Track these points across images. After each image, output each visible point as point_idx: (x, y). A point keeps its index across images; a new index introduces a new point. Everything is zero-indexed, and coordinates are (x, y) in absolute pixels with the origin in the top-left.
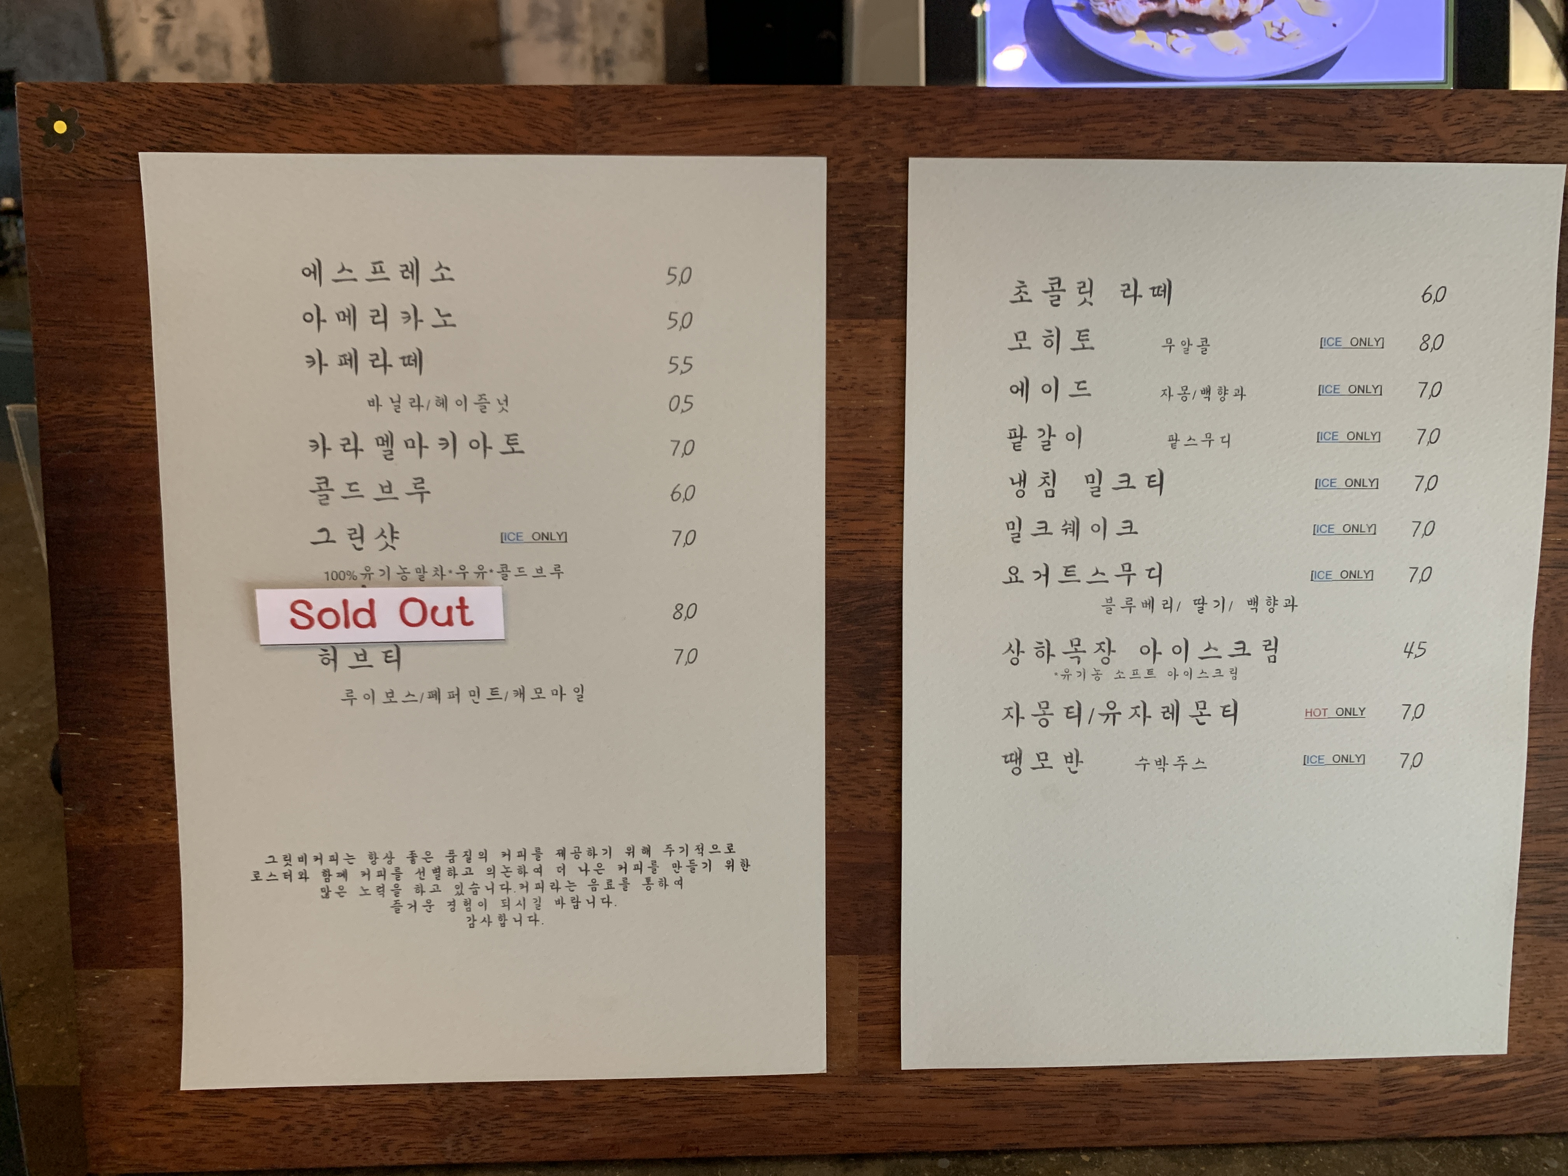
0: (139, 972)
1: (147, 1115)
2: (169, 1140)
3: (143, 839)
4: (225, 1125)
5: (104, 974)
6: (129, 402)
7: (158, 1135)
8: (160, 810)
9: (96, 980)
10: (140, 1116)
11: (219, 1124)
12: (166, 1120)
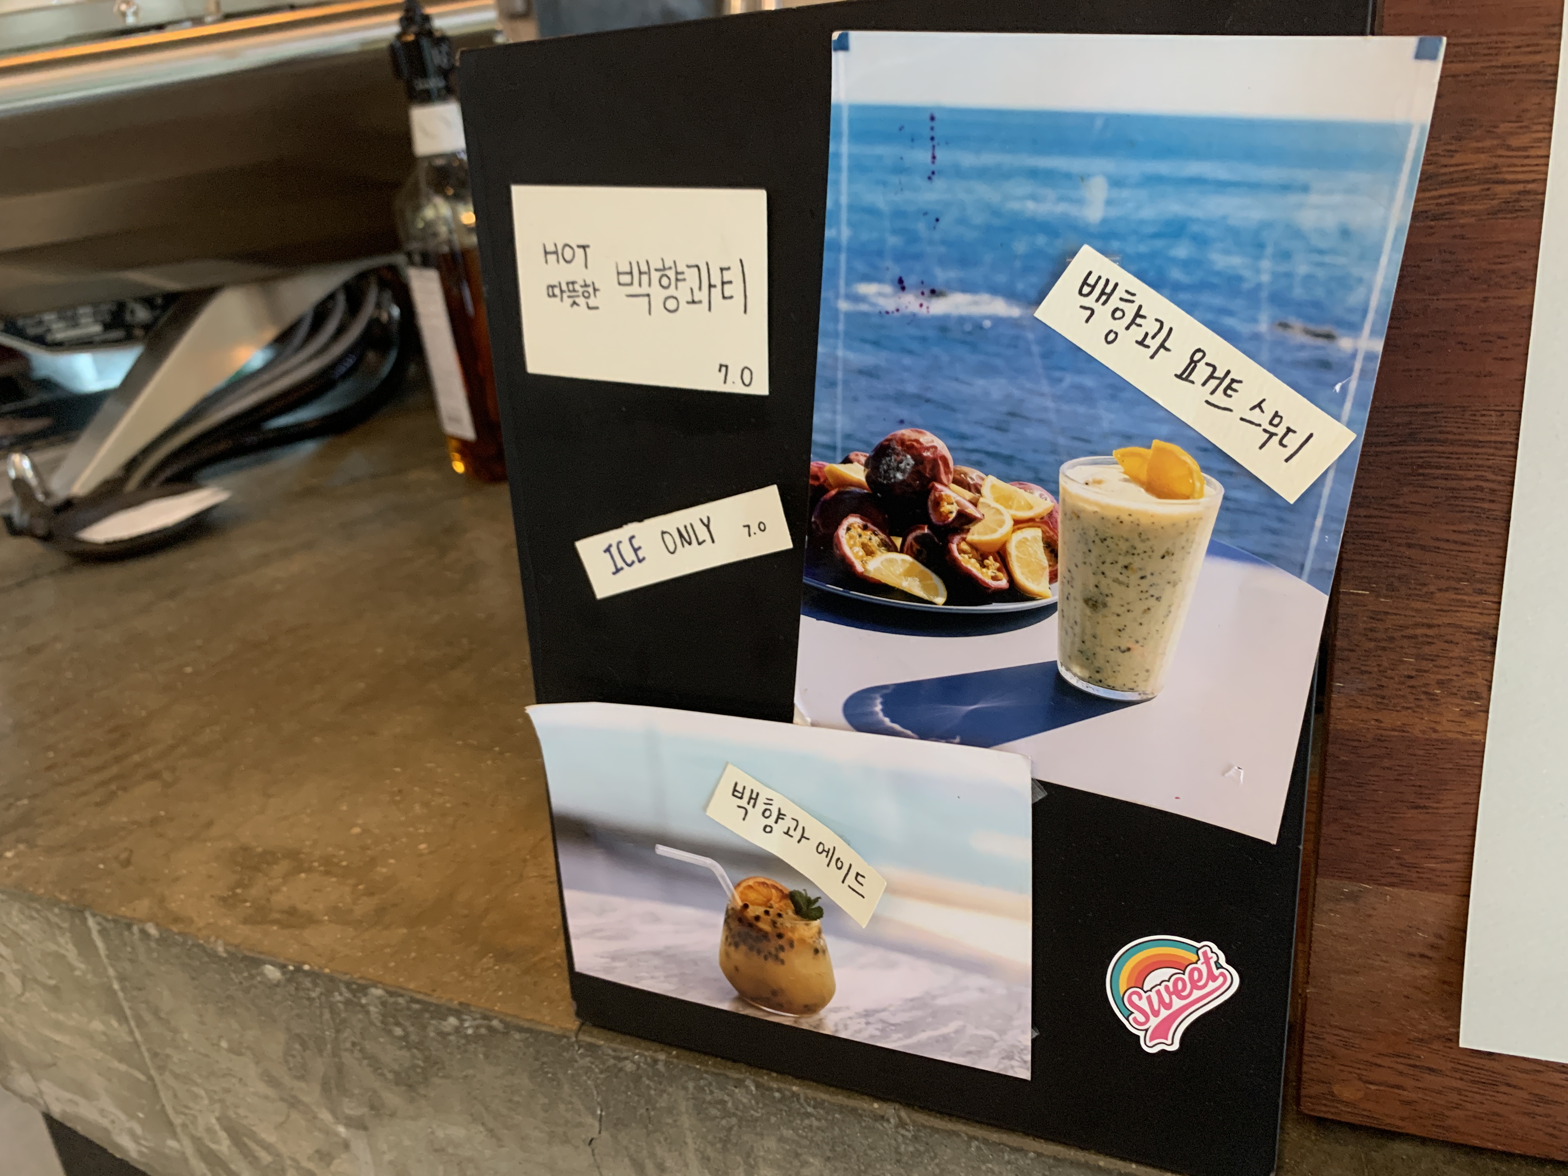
0: (1403, 892)
1: (1386, 1062)
2: (1413, 1096)
3: (1435, 731)
4: (1492, 1093)
5: (1356, 889)
6: (1509, 148)
7: (1398, 1087)
8: (1463, 698)
9: (1343, 893)
10: (1379, 1061)
11: (1482, 1092)
12: (1411, 1072)
